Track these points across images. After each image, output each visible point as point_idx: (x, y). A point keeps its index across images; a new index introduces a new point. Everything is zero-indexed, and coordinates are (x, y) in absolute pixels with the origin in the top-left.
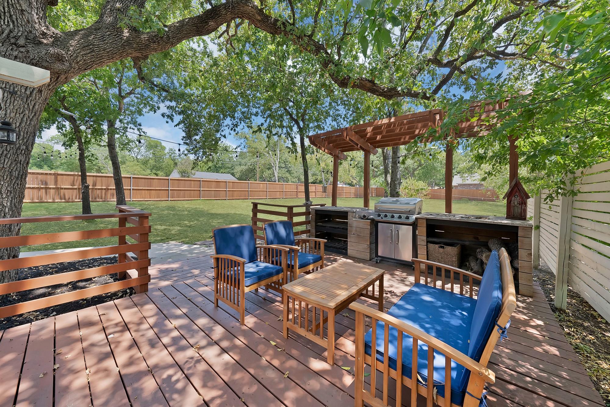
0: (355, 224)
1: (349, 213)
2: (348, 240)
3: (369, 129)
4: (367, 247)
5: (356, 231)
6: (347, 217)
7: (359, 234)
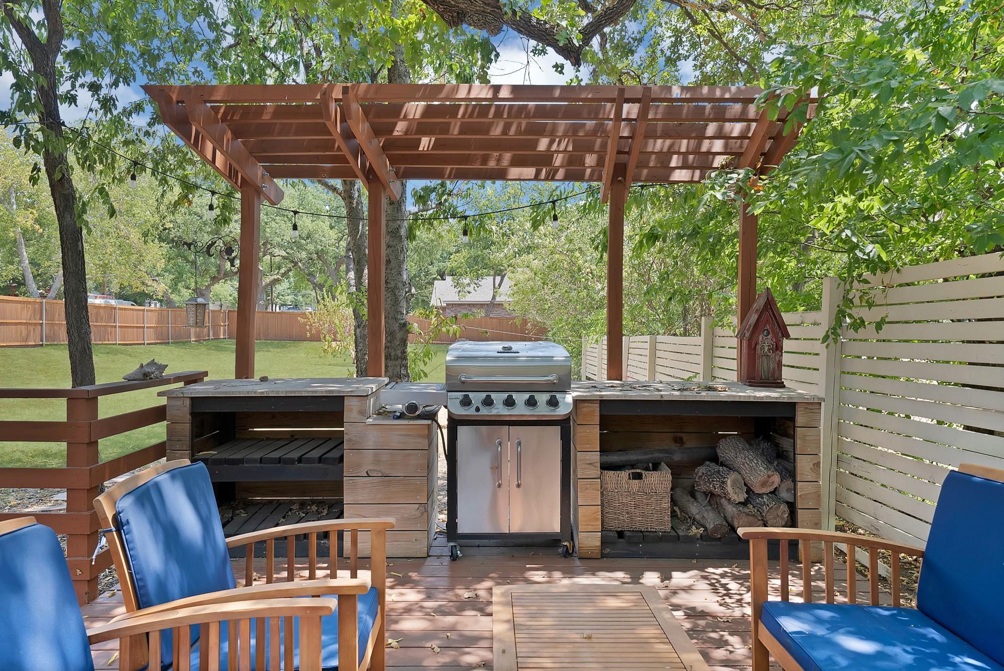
0: (372, 439)
1: (347, 402)
2: (347, 499)
3: (415, 108)
4: (418, 514)
5: (377, 461)
6: (341, 413)
7: (388, 472)
